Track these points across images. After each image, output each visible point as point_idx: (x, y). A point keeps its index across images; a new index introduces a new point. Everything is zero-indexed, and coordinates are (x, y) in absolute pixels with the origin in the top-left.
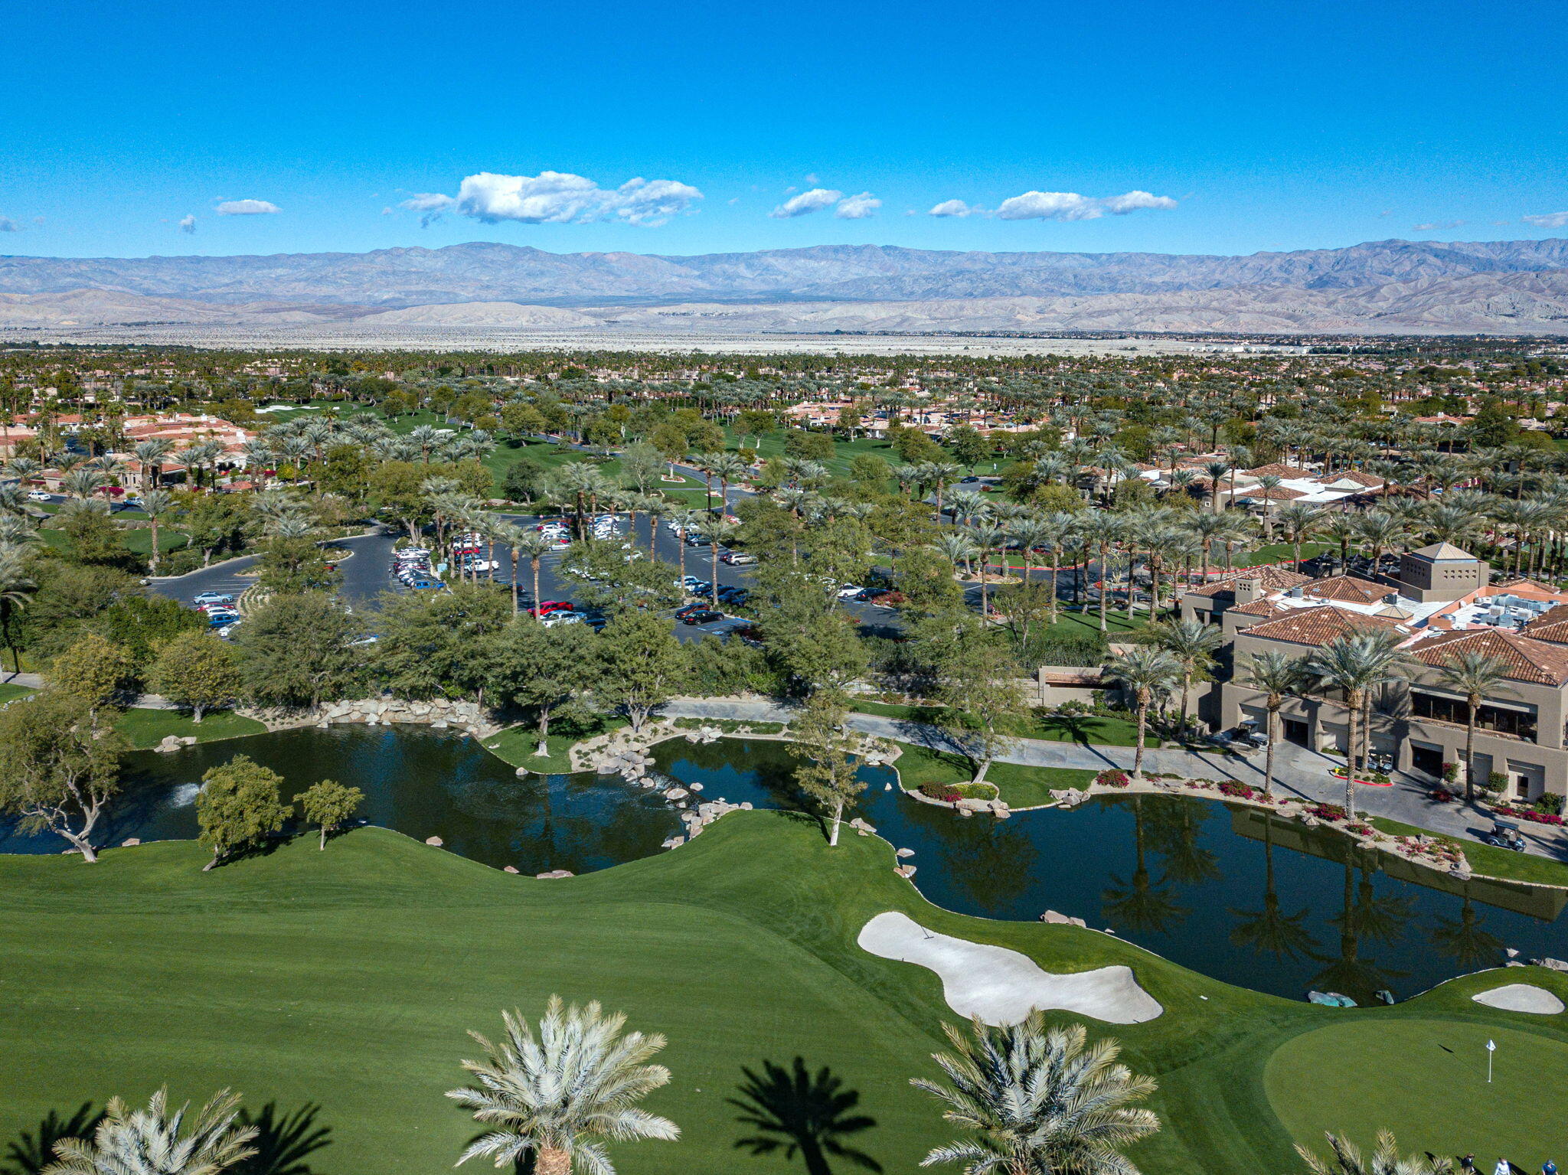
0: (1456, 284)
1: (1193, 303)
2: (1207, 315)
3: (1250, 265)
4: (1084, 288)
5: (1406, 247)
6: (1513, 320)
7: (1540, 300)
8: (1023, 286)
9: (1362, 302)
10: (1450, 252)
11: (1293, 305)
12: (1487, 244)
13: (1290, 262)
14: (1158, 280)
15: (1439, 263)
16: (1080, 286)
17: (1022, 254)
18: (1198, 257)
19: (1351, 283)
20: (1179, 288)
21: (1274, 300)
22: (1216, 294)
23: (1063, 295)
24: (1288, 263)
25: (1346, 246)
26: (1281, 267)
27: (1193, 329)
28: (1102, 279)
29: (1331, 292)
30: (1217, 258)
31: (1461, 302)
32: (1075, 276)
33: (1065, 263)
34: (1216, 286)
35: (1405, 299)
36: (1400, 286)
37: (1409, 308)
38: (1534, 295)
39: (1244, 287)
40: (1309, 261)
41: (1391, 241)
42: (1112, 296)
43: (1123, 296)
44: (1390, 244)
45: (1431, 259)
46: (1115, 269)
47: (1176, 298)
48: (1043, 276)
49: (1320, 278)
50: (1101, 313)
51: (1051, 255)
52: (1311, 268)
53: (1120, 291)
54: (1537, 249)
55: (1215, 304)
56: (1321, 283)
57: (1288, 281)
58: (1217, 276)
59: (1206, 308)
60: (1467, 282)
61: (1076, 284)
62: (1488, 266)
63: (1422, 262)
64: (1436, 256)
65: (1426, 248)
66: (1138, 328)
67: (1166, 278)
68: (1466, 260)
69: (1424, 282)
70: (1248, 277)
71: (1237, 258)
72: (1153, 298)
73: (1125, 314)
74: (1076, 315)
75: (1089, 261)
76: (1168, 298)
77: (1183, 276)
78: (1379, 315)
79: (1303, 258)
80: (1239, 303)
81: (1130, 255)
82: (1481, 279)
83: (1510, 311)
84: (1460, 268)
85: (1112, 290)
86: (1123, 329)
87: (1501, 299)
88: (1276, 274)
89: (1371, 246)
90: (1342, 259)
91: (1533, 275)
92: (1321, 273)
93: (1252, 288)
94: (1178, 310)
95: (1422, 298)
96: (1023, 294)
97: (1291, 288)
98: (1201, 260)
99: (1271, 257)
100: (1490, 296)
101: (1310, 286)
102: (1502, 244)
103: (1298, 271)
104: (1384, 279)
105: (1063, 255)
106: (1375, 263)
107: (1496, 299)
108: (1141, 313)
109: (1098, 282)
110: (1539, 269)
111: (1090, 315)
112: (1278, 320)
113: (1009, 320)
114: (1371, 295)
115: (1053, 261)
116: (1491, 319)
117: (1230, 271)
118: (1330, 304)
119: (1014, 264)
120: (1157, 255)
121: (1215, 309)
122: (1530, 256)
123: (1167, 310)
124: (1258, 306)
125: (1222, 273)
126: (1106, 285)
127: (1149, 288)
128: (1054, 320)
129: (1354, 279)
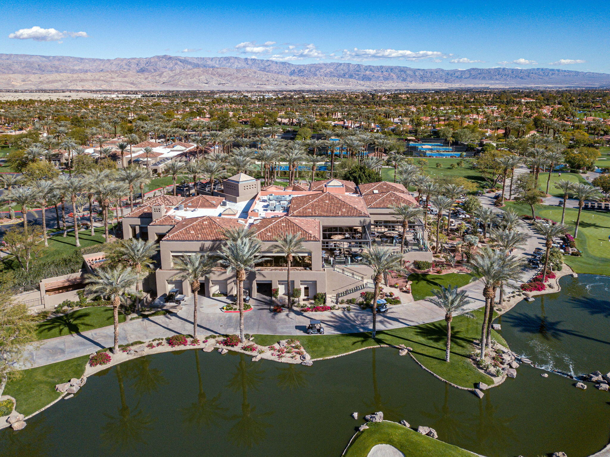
0: (188, 72)
1: (93, 78)
2: (99, 83)
3: (114, 63)
4: (44, 71)
5: (170, 58)
6: (207, 85)
7: (215, 78)
8: (13, 69)
9: (157, 78)
10: (185, 61)
11: (133, 79)
12: (196, 58)
13: (130, 62)
14: (77, 68)
15: (181, 64)
16: (41, 69)
17: (11, 55)
18: (93, 59)
19: (153, 71)
20: (86, 71)
21: (125, 77)
22: (102, 74)
23: (34, 73)
24: (129, 62)
25: (149, 57)
26: (126, 64)
27: (94, 88)
28: (51, 67)
29: (146, 74)
30: (101, 60)
31: (191, 78)
32: (39, 65)
33: (33, 59)
34: (102, 71)
35: (172, 77)
36: (170, 72)
37: (174, 80)
38: (212, 76)
39: (113, 72)
40: (137, 62)
41: (165, 56)
42: (56, 74)
43: (62, 74)
44: (165, 57)
45: (179, 63)
46: (57, 63)
47: (86, 76)
48: (23, 65)
49: (141, 69)
50: (53, 82)
51: (26, 56)
52: (138, 65)
53: (61, 72)
54: (212, 60)
55: (102, 78)
56: (142, 71)
57: (129, 69)
58: (102, 67)
59: (98, 80)
60: (191, 71)
61: (39, 69)
62: (197, 66)
63: (176, 64)
64: (181, 62)
65: (177, 59)
66: (70, 88)
67: (80, 67)
68: (190, 63)
69: (178, 71)
70: (114, 68)
71: (109, 60)
72: (75, 76)
73: (64, 82)
74: (41, 82)
75: (44, 59)
76: (82, 76)
77: (87, 67)
78: (164, 83)
79: (134, 61)
80: (112, 78)
81: (63, 57)
82: (196, 70)
83: (206, 82)
84: (189, 67)
85: (57, 72)
86: (64, 88)
87: (203, 78)
88: (125, 67)
89: (158, 57)
90: (148, 62)
91: (212, 69)
92: (142, 67)
93: (116, 72)
94: (86, 80)
95: (178, 77)
96: (14, 73)
97: (131, 72)
98: (94, 60)
99: (122, 60)
100: (200, 76)
101: (138, 72)
102: (201, 58)
103: (133, 66)
104: (164, 70)
105: (32, 56)
106: (160, 64)
107: (201, 77)
108: (71, 82)
109: (50, 68)
110: (213, 67)
111: (48, 82)
112: (126, 84)
113: (8, 84)
114: (160, 75)
115: (27, 58)
116: (200, 85)
117: (107, 65)
118: (146, 79)
119: (8, 59)
120: (75, 58)
121: (102, 80)
122: (209, 63)
123: (82, 80)
124: (119, 79)
125: (103, 66)
126: (53, 70)
127: (73, 71)
128: (31, 84)
129: (154, 69)
